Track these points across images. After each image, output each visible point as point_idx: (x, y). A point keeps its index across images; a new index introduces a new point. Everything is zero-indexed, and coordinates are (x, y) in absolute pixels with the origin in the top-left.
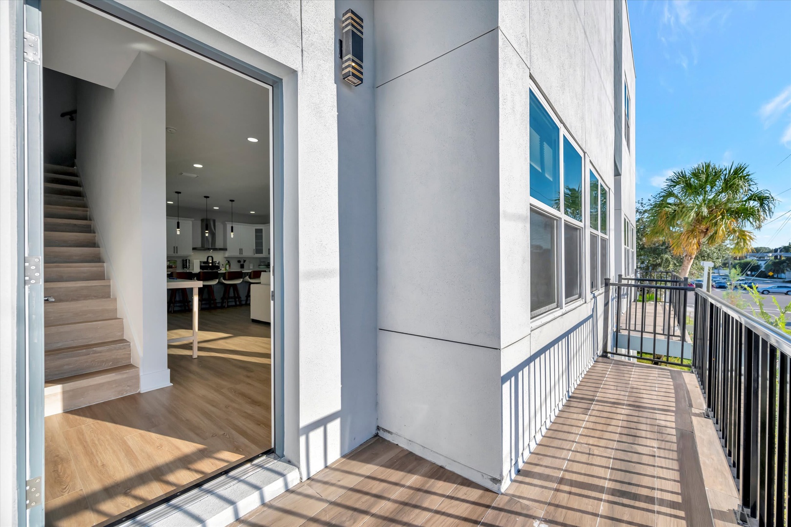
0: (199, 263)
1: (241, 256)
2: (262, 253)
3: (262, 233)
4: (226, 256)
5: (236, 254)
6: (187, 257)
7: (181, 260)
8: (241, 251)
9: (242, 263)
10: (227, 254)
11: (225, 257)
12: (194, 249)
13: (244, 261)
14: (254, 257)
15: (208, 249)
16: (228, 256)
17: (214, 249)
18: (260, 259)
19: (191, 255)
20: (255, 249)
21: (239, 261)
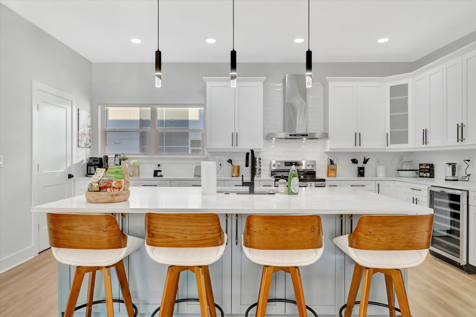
1: (358, 149)
3: (407, 94)
4: (328, 150)
5: (348, 145)
8: (358, 138)
9: (360, 164)
10: (329, 145)
11: (326, 153)
13: (366, 161)
14: (387, 151)
15: (291, 136)
16: (331, 151)
17: (302, 135)
18: (402, 155)
19: (262, 149)
20: (389, 133)
21: (354, 161)
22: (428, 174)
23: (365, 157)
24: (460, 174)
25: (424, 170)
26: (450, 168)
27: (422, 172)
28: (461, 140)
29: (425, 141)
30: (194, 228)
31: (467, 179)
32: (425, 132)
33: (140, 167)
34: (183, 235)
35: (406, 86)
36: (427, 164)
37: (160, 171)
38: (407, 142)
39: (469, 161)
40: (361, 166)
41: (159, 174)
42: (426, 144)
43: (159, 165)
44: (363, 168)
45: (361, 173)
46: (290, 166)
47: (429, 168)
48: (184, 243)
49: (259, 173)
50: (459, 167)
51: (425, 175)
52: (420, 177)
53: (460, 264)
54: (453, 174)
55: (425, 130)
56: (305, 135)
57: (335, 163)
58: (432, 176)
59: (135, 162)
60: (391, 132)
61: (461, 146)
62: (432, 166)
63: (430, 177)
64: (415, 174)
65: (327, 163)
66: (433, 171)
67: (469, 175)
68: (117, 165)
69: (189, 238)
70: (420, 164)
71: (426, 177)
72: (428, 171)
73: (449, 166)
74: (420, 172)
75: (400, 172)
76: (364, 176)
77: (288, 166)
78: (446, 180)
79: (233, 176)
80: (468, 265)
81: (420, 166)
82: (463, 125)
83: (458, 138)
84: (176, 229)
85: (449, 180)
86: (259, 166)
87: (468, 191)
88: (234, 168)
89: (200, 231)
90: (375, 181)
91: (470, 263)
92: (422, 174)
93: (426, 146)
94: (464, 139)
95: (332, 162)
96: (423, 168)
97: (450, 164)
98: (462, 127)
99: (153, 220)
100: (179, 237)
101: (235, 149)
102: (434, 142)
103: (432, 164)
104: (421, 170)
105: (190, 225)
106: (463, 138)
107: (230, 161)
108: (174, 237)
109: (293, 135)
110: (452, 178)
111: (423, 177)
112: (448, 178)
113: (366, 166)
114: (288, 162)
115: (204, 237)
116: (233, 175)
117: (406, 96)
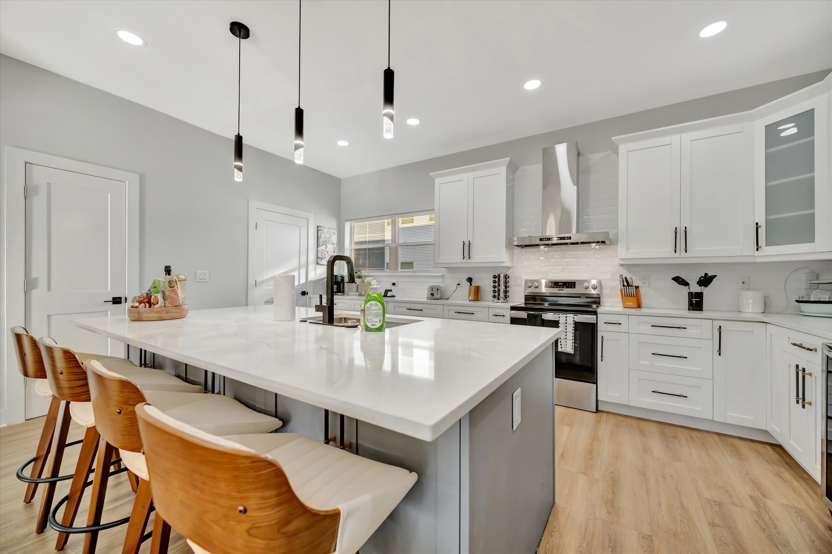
1: (681, 258)
2: (812, 240)
8: (681, 238)
13: (706, 281)
14: (758, 260)
15: (543, 240)
16: (622, 262)
17: (560, 238)
18: (816, 269)
20: (762, 223)
21: (679, 280)
35: (809, 115)
37: (391, 291)
40: (695, 291)
41: (389, 294)
43: (394, 284)
44: (699, 295)
45: (696, 302)
46: (554, 287)
56: (566, 238)
60: (767, 221)
65: (618, 283)
75: (803, 305)
76: (701, 309)
77: (551, 287)
90: (711, 320)
95: (628, 283)
101: (468, 262)
107: (470, 280)
109: (546, 238)
113: (706, 291)
117: (810, 139)
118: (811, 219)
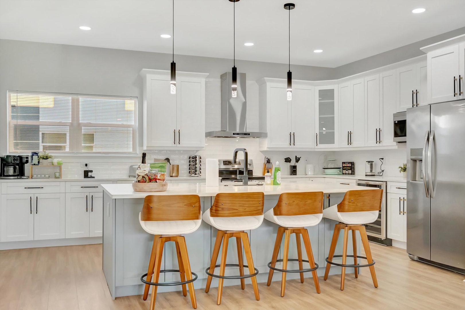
0: (218, 163)
1: (292, 148)
2: (333, 143)
3: (333, 98)
4: (265, 149)
5: (283, 144)
6: (197, 151)
7: (186, 157)
8: (292, 137)
9: (293, 163)
10: (266, 145)
11: (262, 152)
12: (209, 135)
13: (297, 160)
14: (316, 150)
15: (235, 134)
16: (268, 150)
17: (244, 134)
18: (326, 154)
19: (204, 147)
20: (318, 134)
21: (288, 160)
22: (350, 172)
23: (296, 156)
24: (376, 170)
25: (346, 168)
26: (368, 166)
27: (345, 169)
28: (379, 142)
29: (350, 142)
30: (251, 203)
31: (381, 174)
32: (350, 134)
33: (63, 167)
34: (243, 207)
35: (332, 91)
36: (349, 162)
37: (91, 171)
38: (333, 142)
39: (383, 159)
40: (293, 165)
41: (90, 174)
42: (351, 145)
43: (86, 165)
44: (294, 167)
45: (294, 170)
46: (229, 165)
47: (351, 166)
48: (244, 213)
49: (200, 172)
50: (375, 164)
51: (347, 172)
52: (343, 174)
53: (381, 239)
54: (371, 171)
55: (349, 132)
56: (247, 134)
57: (271, 162)
58: (353, 173)
59: (60, 161)
60: (320, 133)
61: (378, 147)
62: (352, 164)
63: (351, 174)
64: (338, 172)
65: (263, 161)
66: (354, 168)
67: (383, 171)
68: (34, 164)
69: (247, 209)
70: (343, 162)
71: (349, 174)
72: (350, 168)
73: (369, 163)
74: (343, 169)
75: (326, 170)
76: (296, 174)
77: (227, 165)
78: (366, 175)
79: (173, 176)
80: (387, 239)
81: (342, 164)
82: (380, 130)
83: (377, 141)
84: (240, 203)
85: (369, 175)
86: (200, 165)
87: (387, 182)
88: (174, 168)
89: (254, 204)
91: (388, 237)
92: (344, 171)
93: (351, 146)
94: (381, 142)
95: (268, 161)
96: (345, 166)
97: (369, 162)
98: (380, 131)
99: (220, 198)
100: (241, 209)
101: (177, 147)
102: (358, 143)
103: (353, 162)
104: (344, 168)
105: (249, 200)
106: (380, 140)
107: (168, 160)
108: (238, 210)
109: (236, 133)
110: (370, 174)
111: (346, 174)
112: (368, 174)
113: (298, 164)
114: (227, 161)
115: (256, 208)
116: (172, 174)
117: (333, 101)
118: (333, 134)
